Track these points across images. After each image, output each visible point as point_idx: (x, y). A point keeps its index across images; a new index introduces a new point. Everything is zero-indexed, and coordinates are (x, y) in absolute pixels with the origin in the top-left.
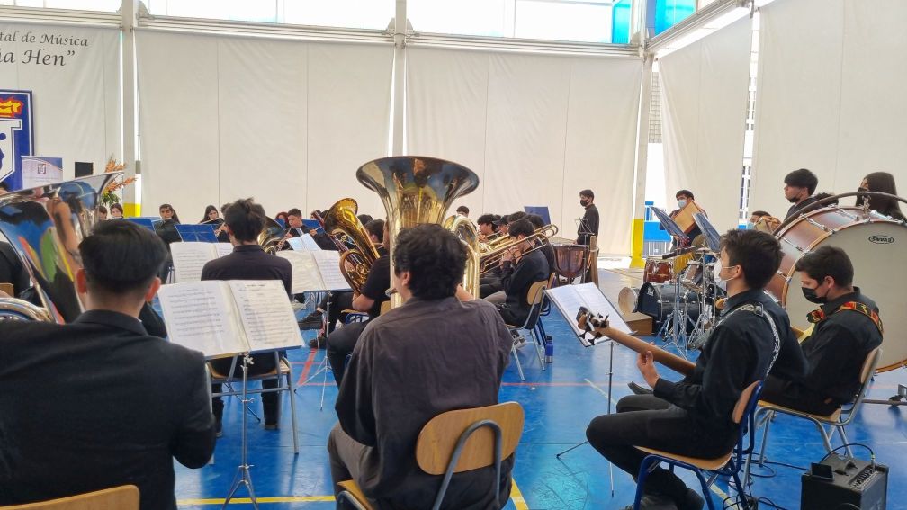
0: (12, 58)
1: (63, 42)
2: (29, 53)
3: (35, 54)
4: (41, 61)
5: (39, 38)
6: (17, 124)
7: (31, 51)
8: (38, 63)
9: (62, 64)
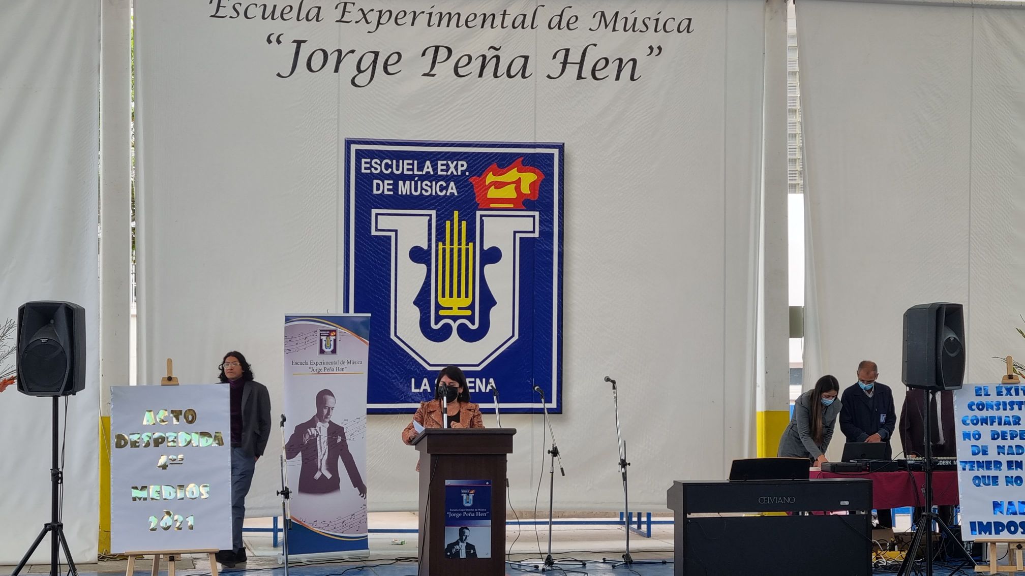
0: (524, 67)
1: (639, 26)
2: (562, 55)
3: (575, 57)
4: (587, 73)
5: (586, 21)
7: (567, 51)
8: (579, 77)
9: (632, 79)
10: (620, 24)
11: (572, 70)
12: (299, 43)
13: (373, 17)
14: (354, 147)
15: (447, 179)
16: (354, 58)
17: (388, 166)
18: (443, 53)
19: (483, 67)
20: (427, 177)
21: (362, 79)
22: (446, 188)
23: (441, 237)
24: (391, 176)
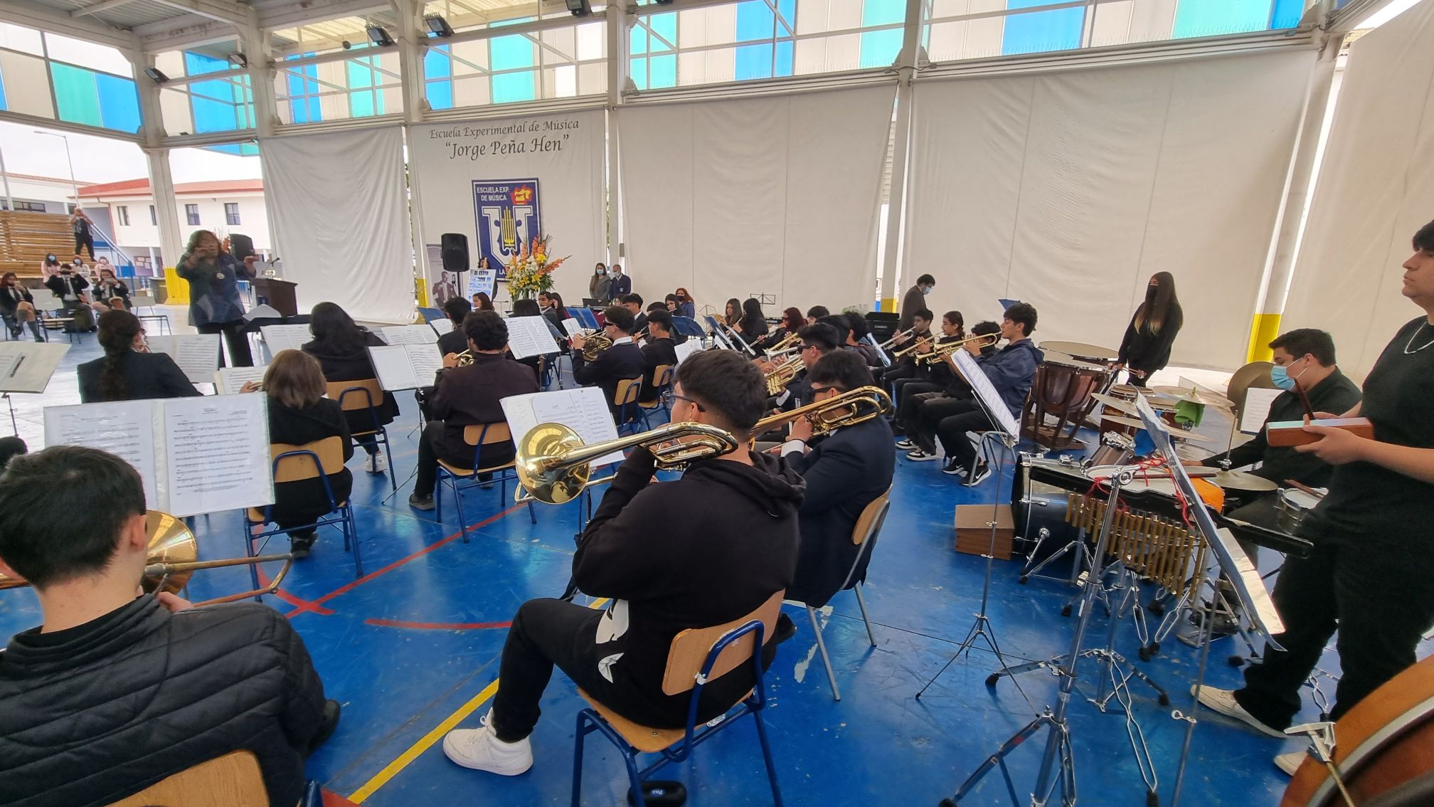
0: (523, 148)
1: (560, 127)
2: (534, 141)
3: (539, 142)
4: (543, 148)
5: (542, 127)
6: (528, 210)
7: (536, 140)
8: (541, 150)
9: (559, 149)
10: (553, 127)
11: (539, 147)
12: (455, 145)
13: (475, 133)
14: (475, 183)
15: (503, 194)
16: (472, 148)
17: (485, 190)
18: (497, 144)
19: (510, 149)
20: (496, 194)
21: (474, 157)
22: (502, 198)
23: (503, 217)
24: (486, 194)
